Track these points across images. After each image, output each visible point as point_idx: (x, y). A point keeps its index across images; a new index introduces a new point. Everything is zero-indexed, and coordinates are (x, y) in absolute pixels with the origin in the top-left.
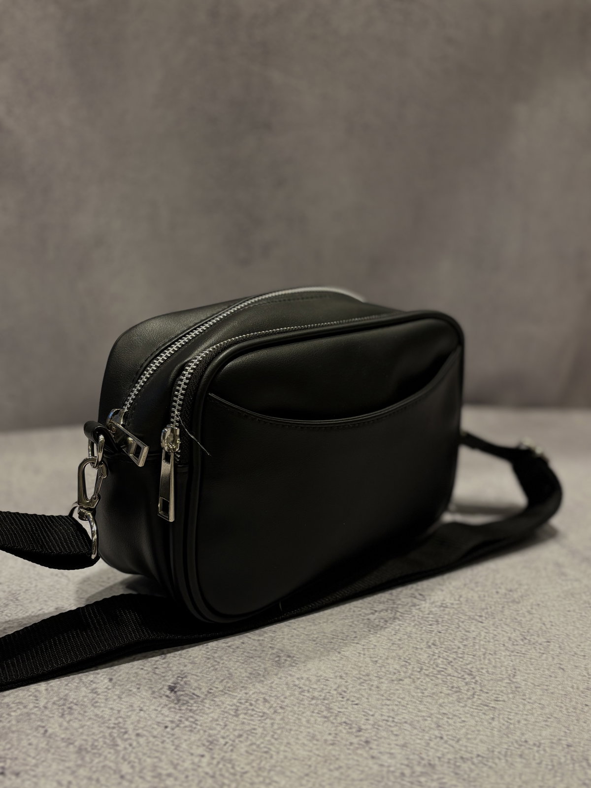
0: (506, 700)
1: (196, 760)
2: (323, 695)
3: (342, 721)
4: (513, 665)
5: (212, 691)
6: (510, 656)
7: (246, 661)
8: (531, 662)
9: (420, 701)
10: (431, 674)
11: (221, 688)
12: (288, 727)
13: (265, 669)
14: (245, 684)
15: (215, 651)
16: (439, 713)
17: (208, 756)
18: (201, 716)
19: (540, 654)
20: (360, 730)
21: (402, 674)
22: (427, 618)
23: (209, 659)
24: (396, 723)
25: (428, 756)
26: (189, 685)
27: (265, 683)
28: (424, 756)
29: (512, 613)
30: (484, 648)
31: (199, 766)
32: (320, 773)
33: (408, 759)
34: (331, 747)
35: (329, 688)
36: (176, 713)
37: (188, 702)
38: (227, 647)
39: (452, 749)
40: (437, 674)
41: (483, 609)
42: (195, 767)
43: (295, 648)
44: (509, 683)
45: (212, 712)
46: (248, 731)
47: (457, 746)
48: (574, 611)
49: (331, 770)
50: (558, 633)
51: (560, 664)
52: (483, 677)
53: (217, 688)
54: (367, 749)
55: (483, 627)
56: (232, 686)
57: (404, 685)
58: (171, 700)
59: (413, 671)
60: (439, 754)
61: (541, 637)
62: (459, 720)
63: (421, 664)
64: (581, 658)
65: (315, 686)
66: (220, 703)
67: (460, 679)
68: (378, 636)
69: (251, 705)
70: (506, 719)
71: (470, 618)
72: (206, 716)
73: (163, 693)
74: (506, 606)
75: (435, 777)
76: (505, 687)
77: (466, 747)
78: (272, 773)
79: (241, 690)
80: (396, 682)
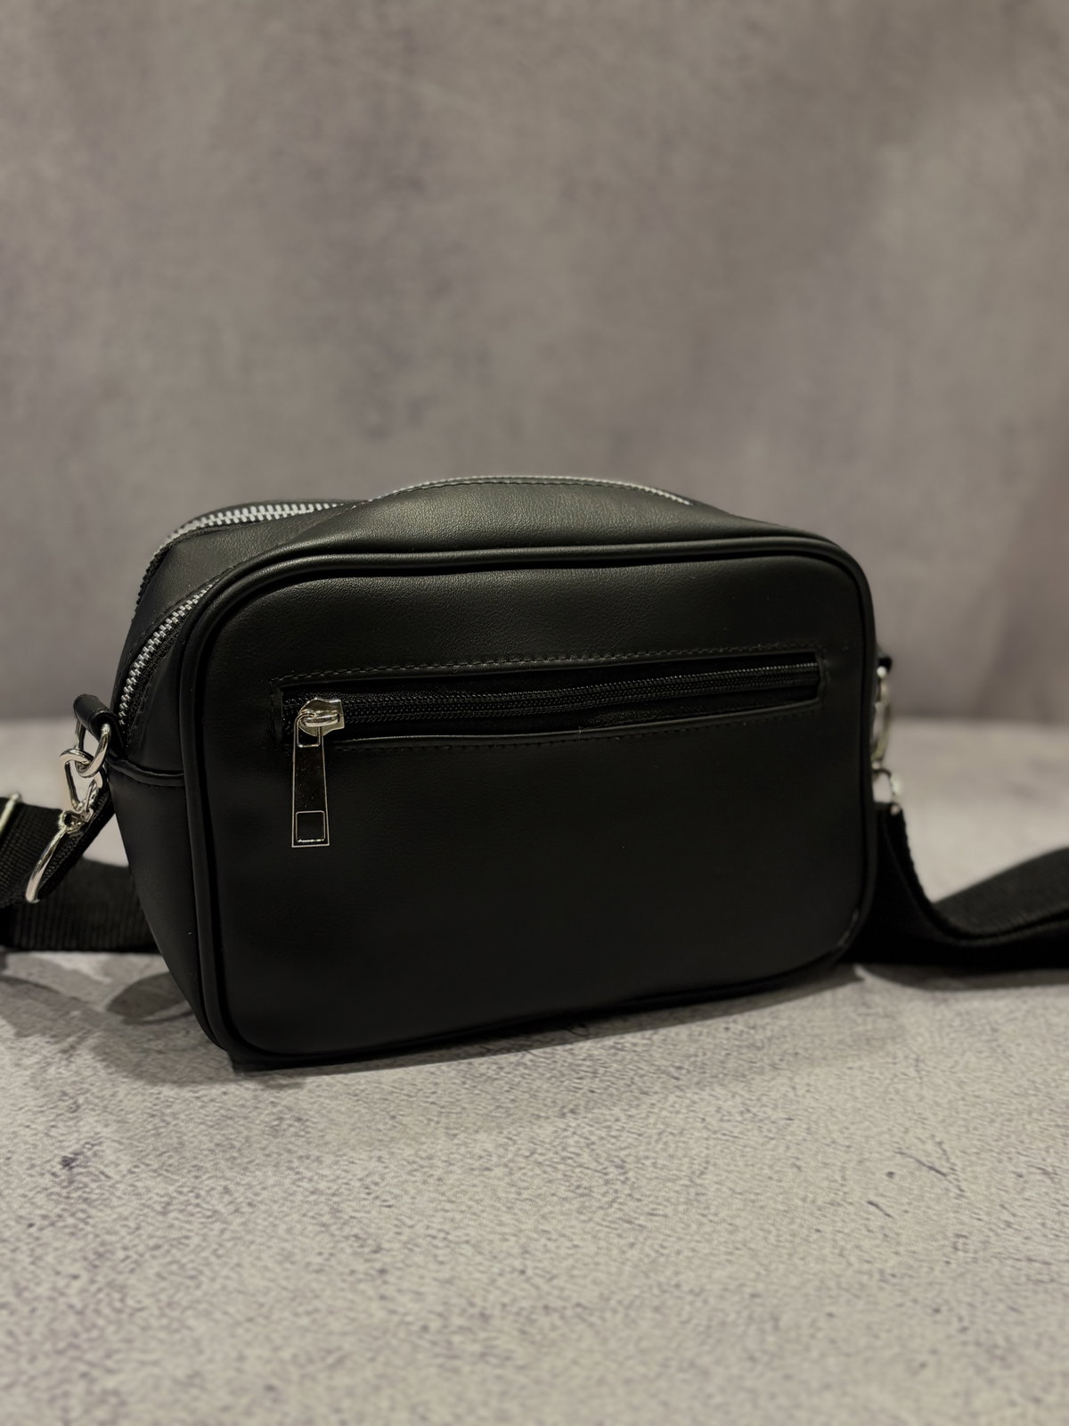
0: (670, 1214)
1: (61, 1283)
2: (335, 1187)
3: (352, 1233)
4: (707, 1156)
5: (136, 1170)
6: (707, 1139)
7: (218, 1124)
8: (742, 1151)
9: (509, 1208)
10: (547, 1163)
11: (156, 1166)
12: (249, 1237)
13: (247, 1139)
14: (202, 1160)
15: (169, 1104)
16: (535, 1230)
17: (85, 1276)
18: (100, 1210)
19: (766, 1139)
20: (378, 1250)
21: (495, 1159)
22: (579, 1065)
23: (153, 1116)
24: (450, 1242)
25: (485, 1300)
26: (101, 1157)
27: (239, 1161)
28: (478, 1301)
29: (740, 1065)
30: (664, 1123)
31: (62, 1294)
32: (275, 1317)
33: (445, 1303)
34: (314, 1276)
35: (350, 1176)
36: (58, 1203)
37: (86, 1186)
38: (193, 1099)
39: (534, 1292)
40: (558, 1163)
41: (689, 1056)
42: (55, 1295)
43: (316, 1106)
44: (687, 1186)
45: (124, 1205)
46: (175, 1239)
47: (545, 1287)
48: (861, 1068)
49: (297, 1315)
50: (814, 1104)
51: (798, 1159)
52: (642, 1172)
53: (148, 1165)
54: (379, 1282)
55: (677, 1087)
56: (176, 1164)
57: (489, 1178)
58: (57, 1180)
59: (516, 1155)
60: (506, 1300)
61: (780, 1110)
62: (569, 1244)
63: (535, 1144)
64: (840, 1150)
65: (326, 1172)
66: (142, 1191)
67: (598, 1174)
68: (477, 1092)
69: (198, 1196)
70: (657, 1247)
71: (659, 1070)
72: (108, 1211)
73: (48, 1167)
74: (735, 1054)
75: (482, 1335)
76: (677, 1192)
77: (562, 1289)
78: (189, 1313)
79: (189, 1172)
80: (476, 1173)
